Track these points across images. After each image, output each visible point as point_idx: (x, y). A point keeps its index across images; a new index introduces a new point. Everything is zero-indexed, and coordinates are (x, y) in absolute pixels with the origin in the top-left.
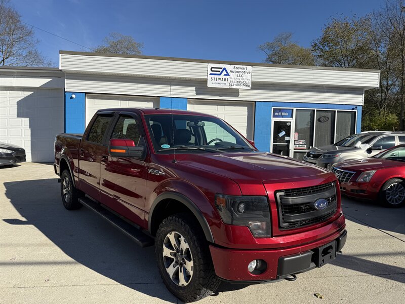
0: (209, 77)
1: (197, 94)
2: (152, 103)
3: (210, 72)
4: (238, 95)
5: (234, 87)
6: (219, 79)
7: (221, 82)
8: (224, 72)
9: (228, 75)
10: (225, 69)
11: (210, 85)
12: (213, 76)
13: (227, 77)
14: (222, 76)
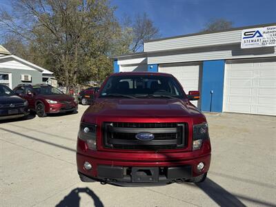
0: (243, 40)
1: (233, 55)
2: (198, 66)
3: (243, 36)
4: (273, 52)
5: (268, 45)
6: (252, 41)
7: (254, 43)
8: (258, 34)
9: (261, 36)
10: (258, 31)
11: (243, 47)
12: (246, 39)
13: (261, 38)
14: (255, 38)
